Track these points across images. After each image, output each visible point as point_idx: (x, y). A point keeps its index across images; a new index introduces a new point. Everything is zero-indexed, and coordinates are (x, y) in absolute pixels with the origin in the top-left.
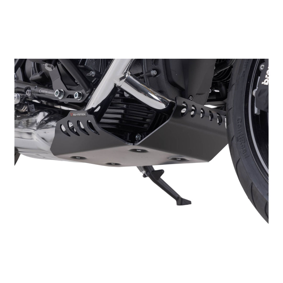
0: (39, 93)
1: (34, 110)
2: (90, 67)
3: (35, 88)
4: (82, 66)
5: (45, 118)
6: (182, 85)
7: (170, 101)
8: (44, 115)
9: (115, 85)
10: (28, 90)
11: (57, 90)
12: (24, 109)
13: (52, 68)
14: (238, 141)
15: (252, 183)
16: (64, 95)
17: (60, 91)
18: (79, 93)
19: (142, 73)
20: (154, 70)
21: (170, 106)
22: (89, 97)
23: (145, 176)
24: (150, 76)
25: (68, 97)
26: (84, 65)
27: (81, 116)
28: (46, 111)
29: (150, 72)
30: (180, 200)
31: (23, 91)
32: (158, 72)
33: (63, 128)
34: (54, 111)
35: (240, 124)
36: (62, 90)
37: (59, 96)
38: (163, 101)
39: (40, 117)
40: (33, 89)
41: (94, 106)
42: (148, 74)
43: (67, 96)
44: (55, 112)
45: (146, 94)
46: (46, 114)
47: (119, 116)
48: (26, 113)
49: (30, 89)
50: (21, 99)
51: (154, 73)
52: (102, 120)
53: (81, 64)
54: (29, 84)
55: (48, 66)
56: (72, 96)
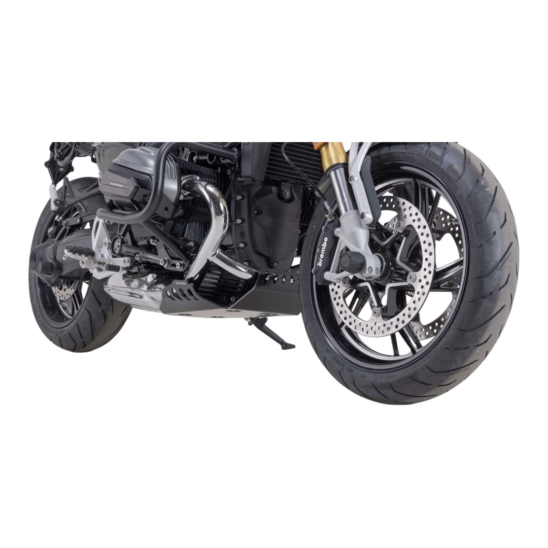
0: (146, 258)
1: (144, 270)
2: (189, 238)
3: (143, 253)
4: (182, 238)
5: (154, 280)
6: (267, 255)
7: (255, 271)
8: (153, 277)
9: (208, 260)
10: (137, 255)
11: (162, 259)
12: (135, 270)
13: (156, 243)
14: (305, 307)
15: (315, 341)
16: (169, 263)
17: (164, 260)
18: (180, 264)
19: (232, 245)
20: (242, 243)
21: (255, 276)
22: (190, 266)
23: (250, 324)
24: (239, 248)
25: (171, 266)
26: (183, 237)
27: (183, 285)
28: (154, 273)
29: (238, 244)
30: (284, 344)
31: (133, 255)
32: (246, 245)
33: (169, 294)
34: (161, 273)
35: (307, 293)
36: (166, 259)
37: (164, 264)
38: (249, 272)
39: (150, 278)
40: (141, 254)
41: (193, 276)
42: (237, 246)
43: (171, 264)
44: (163, 274)
45: (234, 267)
46: (155, 276)
47: (216, 281)
48: (136, 273)
49: (138, 254)
50: (131, 262)
51: (242, 245)
52: (200, 289)
53: (181, 237)
54: (138, 250)
55: (153, 242)
56: (174, 265)
